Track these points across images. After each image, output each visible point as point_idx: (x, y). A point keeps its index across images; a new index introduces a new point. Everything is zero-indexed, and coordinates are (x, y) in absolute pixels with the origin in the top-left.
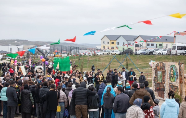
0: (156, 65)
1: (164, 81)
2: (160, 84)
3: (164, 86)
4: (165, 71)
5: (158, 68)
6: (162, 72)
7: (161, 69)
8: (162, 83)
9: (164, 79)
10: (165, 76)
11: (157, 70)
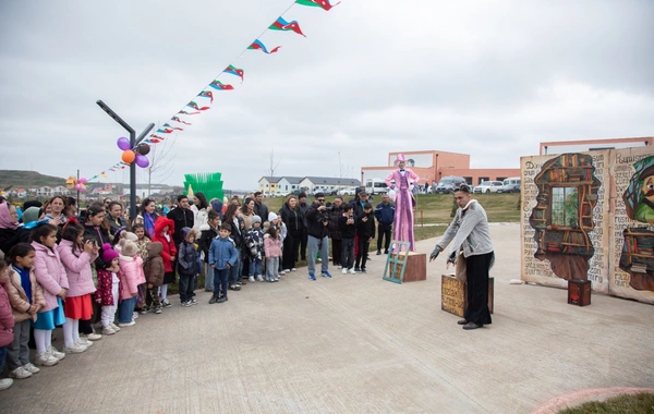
0: (543, 168)
1: (588, 222)
2: (564, 231)
3: (587, 240)
4: (597, 183)
5: (552, 176)
6: (580, 188)
7: (569, 177)
8: (576, 229)
9: (589, 213)
10: (594, 202)
11: (551, 184)
